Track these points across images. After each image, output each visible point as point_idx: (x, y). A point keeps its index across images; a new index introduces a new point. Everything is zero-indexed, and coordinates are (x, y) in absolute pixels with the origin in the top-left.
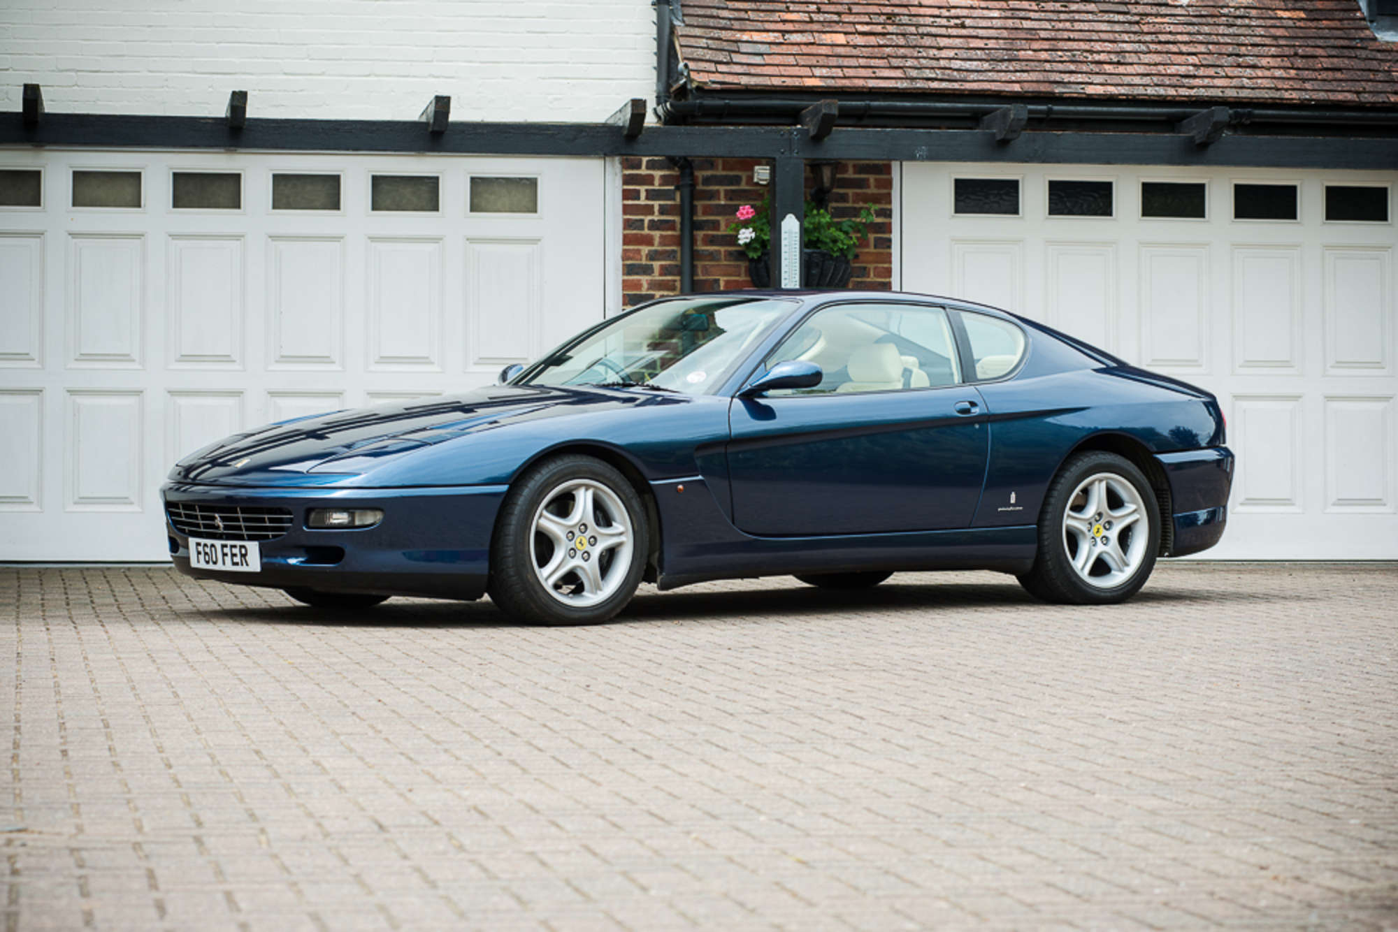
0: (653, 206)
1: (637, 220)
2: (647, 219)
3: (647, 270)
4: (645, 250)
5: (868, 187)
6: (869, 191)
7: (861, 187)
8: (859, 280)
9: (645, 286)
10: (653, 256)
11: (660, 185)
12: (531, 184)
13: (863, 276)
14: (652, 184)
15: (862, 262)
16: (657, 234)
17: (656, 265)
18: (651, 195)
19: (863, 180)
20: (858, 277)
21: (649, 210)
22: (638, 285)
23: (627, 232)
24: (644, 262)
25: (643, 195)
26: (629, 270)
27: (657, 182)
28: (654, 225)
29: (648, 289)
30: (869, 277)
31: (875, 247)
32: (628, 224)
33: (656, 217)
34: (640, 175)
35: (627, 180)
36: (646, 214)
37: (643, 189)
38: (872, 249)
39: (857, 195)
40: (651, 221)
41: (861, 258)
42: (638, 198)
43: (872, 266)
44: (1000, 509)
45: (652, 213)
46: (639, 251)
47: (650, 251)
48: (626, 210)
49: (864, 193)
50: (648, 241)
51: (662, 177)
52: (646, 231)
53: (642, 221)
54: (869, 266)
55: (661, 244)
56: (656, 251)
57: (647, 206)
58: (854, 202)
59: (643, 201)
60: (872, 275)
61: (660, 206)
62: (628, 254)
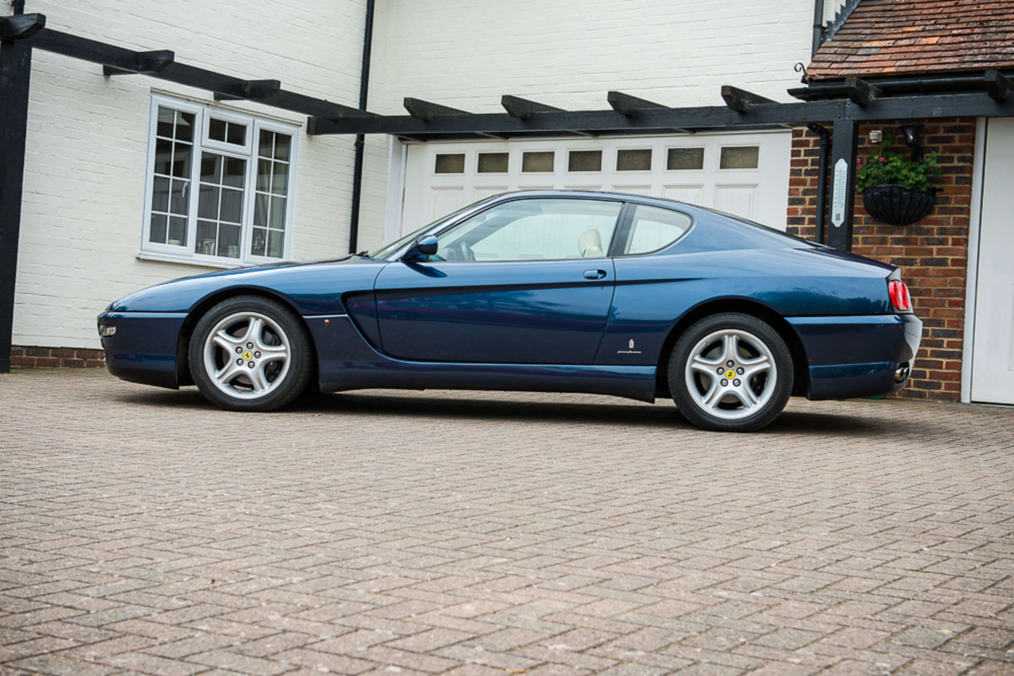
0: (807, 160)
1: (798, 170)
2: (804, 168)
3: (802, 202)
4: (801, 188)
5: (954, 142)
6: (954, 145)
7: (948, 142)
8: (943, 206)
9: (800, 212)
10: (806, 193)
11: (813, 146)
12: (755, 150)
13: (946, 203)
14: (808, 146)
15: (947, 194)
16: (809, 178)
17: (807, 198)
18: (807, 153)
19: (950, 137)
20: (942, 204)
21: (805, 163)
22: (796, 211)
23: (793, 177)
24: (800, 196)
25: (802, 153)
26: (792, 202)
27: (811, 145)
28: (808, 173)
29: (802, 214)
30: (950, 203)
31: (957, 183)
32: (793, 172)
33: (809, 167)
34: (801, 141)
35: (795, 144)
36: (804, 166)
37: (802, 149)
38: (954, 185)
39: (945, 147)
40: (806, 170)
41: (945, 191)
42: (799, 156)
43: (953, 196)
44: (619, 352)
45: (807, 165)
46: (797, 190)
47: (804, 189)
48: (793, 163)
49: (950, 147)
50: (803, 183)
51: (814, 141)
52: (803, 177)
53: (801, 170)
54: (950, 196)
55: (811, 185)
56: (808, 189)
57: (804, 160)
58: (943, 152)
59: (802, 158)
60: (953, 202)
61: (812, 160)
62: (793, 192)
